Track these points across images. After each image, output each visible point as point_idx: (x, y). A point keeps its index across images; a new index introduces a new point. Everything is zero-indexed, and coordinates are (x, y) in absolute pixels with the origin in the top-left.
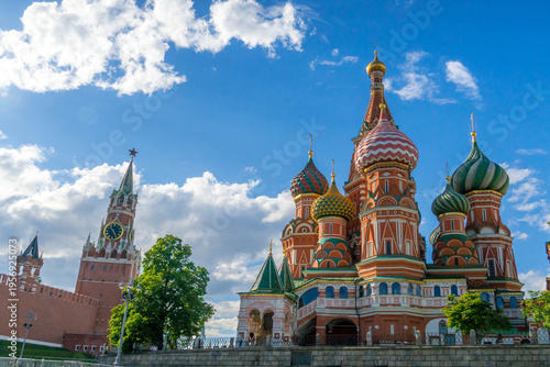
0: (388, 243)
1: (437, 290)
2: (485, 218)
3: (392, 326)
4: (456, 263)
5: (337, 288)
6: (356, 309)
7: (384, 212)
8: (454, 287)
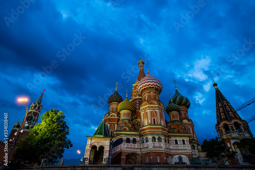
0: (154, 120)
1: (176, 141)
2: (183, 116)
3: (158, 158)
4: (179, 132)
5: (131, 138)
6: (140, 149)
7: (152, 107)
8: (183, 141)
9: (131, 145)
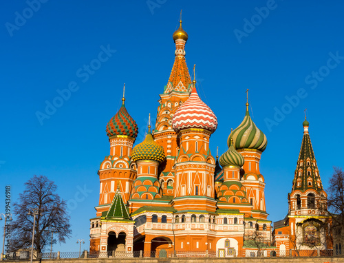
0: (197, 187)
1: (225, 220)
2: (250, 170)
3: (198, 243)
4: (234, 202)
5: (160, 215)
6: (173, 230)
7: (195, 166)
8: (236, 219)
9: (159, 225)
